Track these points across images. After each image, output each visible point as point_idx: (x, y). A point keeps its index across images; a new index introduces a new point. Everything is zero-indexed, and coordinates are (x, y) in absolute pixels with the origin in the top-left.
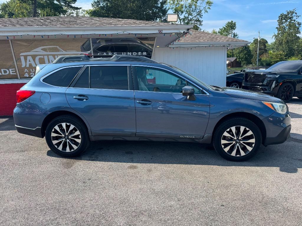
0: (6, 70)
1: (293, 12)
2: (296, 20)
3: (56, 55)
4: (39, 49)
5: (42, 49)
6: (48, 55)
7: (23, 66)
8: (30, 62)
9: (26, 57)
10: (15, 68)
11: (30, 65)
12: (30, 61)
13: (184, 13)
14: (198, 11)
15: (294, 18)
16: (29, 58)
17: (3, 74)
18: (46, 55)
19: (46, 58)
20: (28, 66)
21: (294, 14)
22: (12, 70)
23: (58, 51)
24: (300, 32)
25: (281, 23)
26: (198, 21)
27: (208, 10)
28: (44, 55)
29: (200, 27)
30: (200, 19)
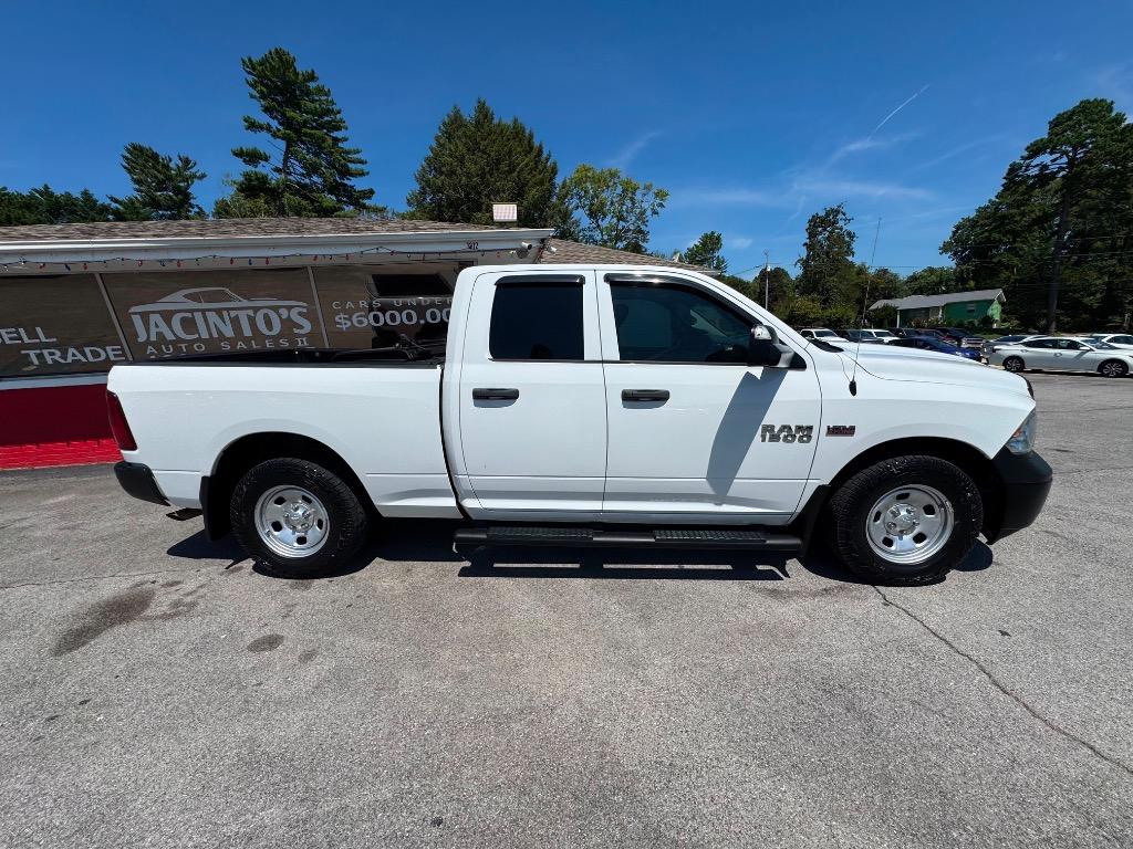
0: (98, 349)
1: (837, 212)
2: (845, 228)
3: (225, 309)
4: (179, 296)
5: (186, 296)
6: (203, 311)
7: (142, 338)
8: (158, 330)
9: (145, 316)
10: (121, 345)
11: (159, 334)
12: (157, 326)
13: (609, 217)
14: (638, 210)
15: (841, 223)
16: (155, 318)
17: (91, 359)
18: (198, 310)
19: (198, 317)
20: (153, 338)
21: (840, 216)
22: (113, 350)
23: (230, 299)
24: (853, 253)
25: (812, 235)
26: (641, 231)
27: (659, 209)
28: (192, 311)
29: (644, 244)
30: (643, 227)
